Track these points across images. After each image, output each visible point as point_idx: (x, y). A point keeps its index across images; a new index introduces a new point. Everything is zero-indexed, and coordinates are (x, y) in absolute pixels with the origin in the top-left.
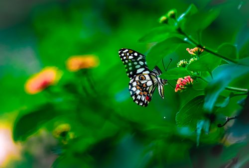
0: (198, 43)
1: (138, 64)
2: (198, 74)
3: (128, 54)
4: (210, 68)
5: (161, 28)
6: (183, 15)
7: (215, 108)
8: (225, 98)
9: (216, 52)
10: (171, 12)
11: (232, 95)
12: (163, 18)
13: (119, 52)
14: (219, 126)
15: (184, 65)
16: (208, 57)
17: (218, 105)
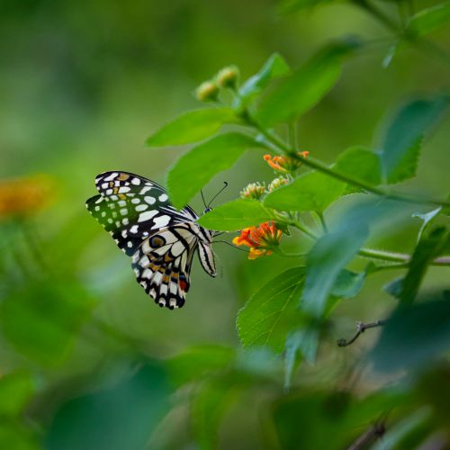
0: (289, 147)
1: (143, 202)
2: (291, 217)
3: (117, 183)
4: (318, 204)
5: (202, 111)
6: (254, 80)
7: (332, 298)
8: (353, 275)
9: (331, 167)
10: (225, 73)
11: (371, 268)
12: (205, 87)
13: (97, 181)
14: (342, 344)
15: (257, 195)
16: (313, 179)
17: (337, 293)
